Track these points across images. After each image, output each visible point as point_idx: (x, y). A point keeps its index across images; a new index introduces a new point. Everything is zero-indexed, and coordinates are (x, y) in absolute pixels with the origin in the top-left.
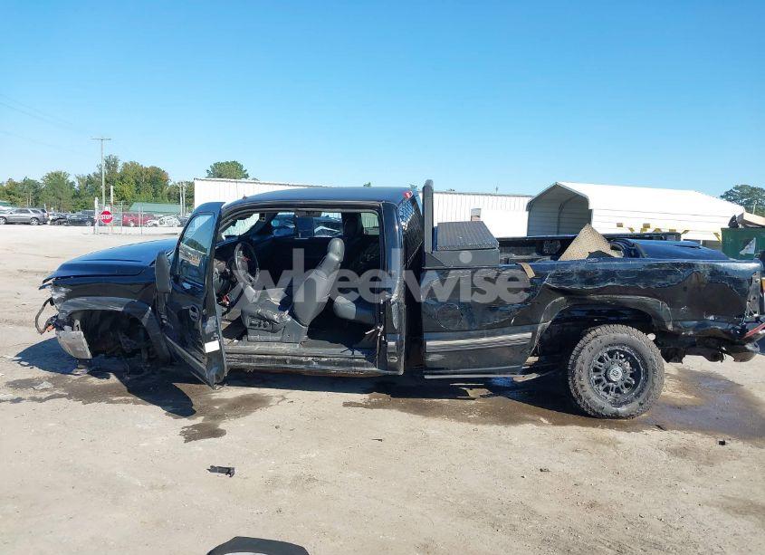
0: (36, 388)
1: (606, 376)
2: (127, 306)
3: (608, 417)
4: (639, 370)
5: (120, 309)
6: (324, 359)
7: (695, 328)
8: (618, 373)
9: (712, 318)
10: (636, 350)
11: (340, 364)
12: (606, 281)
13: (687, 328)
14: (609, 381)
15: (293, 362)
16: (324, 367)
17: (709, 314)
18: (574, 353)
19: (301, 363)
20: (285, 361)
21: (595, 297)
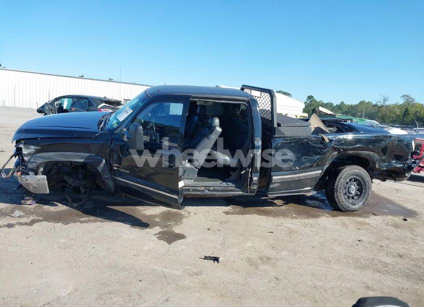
0: (13, 215)
1: (348, 191)
2: (87, 158)
3: (351, 211)
4: (362, 187)
5: (82, 161)
6: (212, 188)
7: (387, 167)
8: (353, 189)
9: (394, 161)
10: (362, 178)
11: (222, 191)
12: (356, 144)
13: (383, 167)
14: (349, 193)
15: (194, 190)
16: (212, 193)
17: (393, 160)
18: (337, 180)
19: (199, 191)
20: (189, 190)
21: (351, 152)
